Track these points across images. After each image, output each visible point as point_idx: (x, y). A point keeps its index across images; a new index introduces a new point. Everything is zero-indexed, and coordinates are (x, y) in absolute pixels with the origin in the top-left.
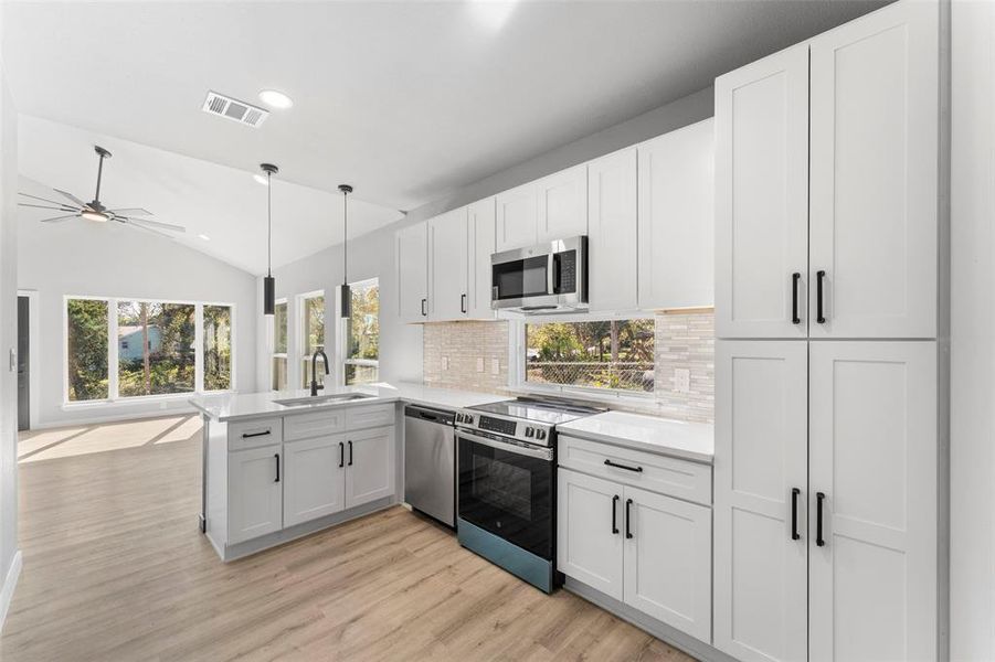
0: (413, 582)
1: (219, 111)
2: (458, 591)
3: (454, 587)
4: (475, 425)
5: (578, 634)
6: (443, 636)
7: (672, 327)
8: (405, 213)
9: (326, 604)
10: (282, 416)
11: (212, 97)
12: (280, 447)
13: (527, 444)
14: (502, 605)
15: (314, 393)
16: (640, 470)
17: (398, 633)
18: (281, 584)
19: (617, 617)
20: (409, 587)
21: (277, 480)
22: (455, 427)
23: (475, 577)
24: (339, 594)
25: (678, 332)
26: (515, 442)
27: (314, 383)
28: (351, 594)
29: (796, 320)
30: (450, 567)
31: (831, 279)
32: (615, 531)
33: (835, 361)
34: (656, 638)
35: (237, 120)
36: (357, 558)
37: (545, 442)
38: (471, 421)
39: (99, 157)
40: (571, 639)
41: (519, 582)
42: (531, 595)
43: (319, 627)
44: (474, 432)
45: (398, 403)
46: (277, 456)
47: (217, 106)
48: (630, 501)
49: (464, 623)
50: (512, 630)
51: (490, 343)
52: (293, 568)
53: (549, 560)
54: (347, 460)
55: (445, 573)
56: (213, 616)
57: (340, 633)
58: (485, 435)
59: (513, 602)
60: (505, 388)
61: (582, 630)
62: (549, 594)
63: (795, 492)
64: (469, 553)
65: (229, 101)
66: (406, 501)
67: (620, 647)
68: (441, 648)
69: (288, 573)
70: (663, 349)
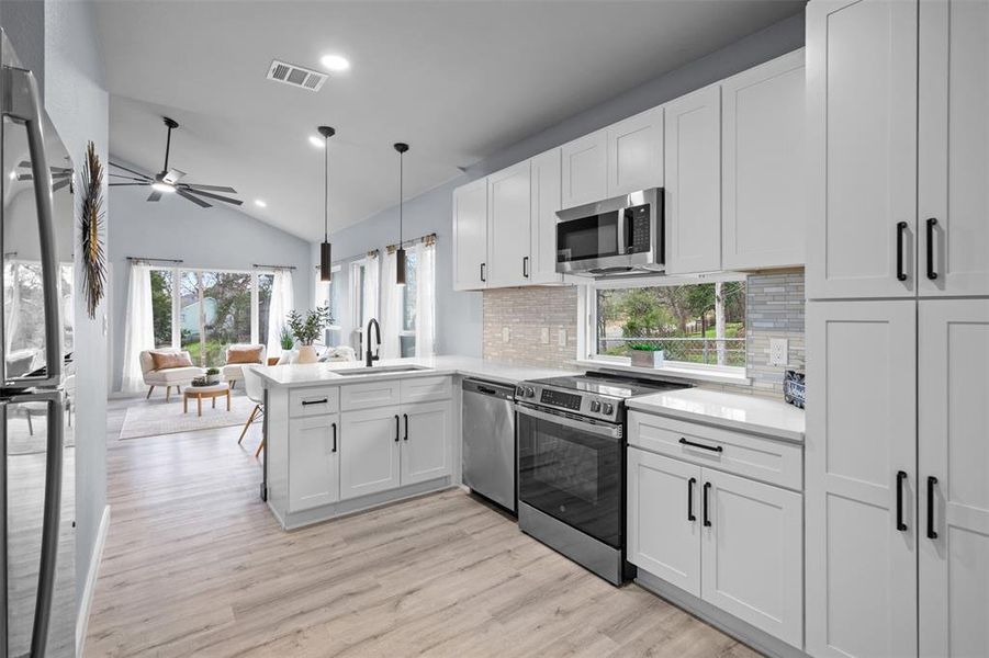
0: (471, 563)
1: (282, 78)
2: (517, 576)
3: (514, 572)
4: (537, 400)
5: (646, 629)
6: (500, 616)
7: (766, 290)
8: (463, 169)
9: (383, 575)
10: (339, 385)
11: (275, 65)
12: (336, 416)
13: (593, 420)
14: (565, 592)
15: (369, 364)
16: (720, 449)
17: (454, 609)
18: (339, 553)
19: (696, 617)
20: (466, 567)
21: (334, 450)
22: (516, 401)
23: (538, 563)
24: (396, 567)
25: (774, 297)
26: (580, 417)
27: (369, 353)
28: (408, 568)
29: (901, 277)
30: (510, 551)
31: (944, 228)
32: (692, 518)
33: (949, 323)
34: (740, 642)
35: (298, 85)
36: (413, 535)
37: (613, 418)
38: (532, 396)
39: (167, 128)
40: (639, 633)
41: (586, 572)
42: (597, 586)
43: (375, 596)
44: (536, 407)
45: (456, 376)
46: (334, 425)
47: (280, 73)
48: (708, 485)
49: (522, 605)
50: (574, 618)
51: (556, 312)
52: (349, 540)
53: (617, 548)
54: (402, 435)
55: (505, 557)
56: (277, 577)
57: (396, 603)
58: (548, 410)
59: (576, 591)
60: (573, 362)
61: (652, 626)
62: (618, 587)
63: (901, 476)
64: (531, 540)
65: (291, 67)
66: (464, 482)
67: (696, 646)
68: (497, 627)
69: (345, 544)
70: (756, 316)
